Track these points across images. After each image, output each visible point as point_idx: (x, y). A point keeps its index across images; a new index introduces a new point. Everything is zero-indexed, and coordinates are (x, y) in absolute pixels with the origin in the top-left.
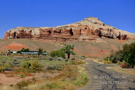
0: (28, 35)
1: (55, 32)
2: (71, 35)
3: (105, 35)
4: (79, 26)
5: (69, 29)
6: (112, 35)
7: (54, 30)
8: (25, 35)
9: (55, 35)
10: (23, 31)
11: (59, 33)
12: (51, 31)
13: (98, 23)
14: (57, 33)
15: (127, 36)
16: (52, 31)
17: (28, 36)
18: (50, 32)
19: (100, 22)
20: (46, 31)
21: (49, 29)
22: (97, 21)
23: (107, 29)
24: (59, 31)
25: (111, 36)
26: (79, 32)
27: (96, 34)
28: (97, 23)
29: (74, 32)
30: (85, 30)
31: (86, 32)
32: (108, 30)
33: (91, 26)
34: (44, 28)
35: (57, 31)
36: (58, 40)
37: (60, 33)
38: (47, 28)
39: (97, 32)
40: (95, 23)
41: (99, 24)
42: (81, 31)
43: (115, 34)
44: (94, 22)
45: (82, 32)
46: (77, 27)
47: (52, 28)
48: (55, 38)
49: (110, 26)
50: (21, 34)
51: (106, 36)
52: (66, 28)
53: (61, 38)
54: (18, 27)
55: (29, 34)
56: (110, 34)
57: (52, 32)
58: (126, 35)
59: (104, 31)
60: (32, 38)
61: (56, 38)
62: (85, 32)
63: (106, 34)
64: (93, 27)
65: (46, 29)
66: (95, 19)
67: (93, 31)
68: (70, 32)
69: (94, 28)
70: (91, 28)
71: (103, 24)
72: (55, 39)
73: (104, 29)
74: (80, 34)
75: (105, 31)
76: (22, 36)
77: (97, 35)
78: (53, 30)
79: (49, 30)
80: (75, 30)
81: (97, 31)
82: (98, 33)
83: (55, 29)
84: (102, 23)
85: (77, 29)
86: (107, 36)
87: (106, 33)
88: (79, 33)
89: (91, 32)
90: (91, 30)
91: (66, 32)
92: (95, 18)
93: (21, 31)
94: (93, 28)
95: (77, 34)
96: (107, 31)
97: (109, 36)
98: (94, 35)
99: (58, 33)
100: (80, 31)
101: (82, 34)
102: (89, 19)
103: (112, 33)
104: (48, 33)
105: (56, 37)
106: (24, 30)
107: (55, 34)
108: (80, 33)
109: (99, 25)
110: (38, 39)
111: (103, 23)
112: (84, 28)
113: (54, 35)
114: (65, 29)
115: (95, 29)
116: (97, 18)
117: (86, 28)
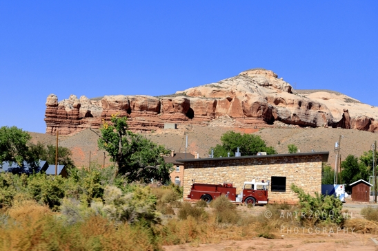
0: (68, 117)
1: (142, 108)
2: (187, 118)
3: (290, 117)
4: (214, 92)
5: (179, 100)
6: (313, 119)
7: (139, 103)
8: (62, 118)
9: (142, 118)
10: (56, 106)
11: (155, 113)
12: (132, 107)
13: (275, 84)
14: (148, 112)
15: (374, 123)
16: (134, 106)
17: (70, 118)
18: (128, 109)
19: (281, 82)
20: (117, 105)
21: (125, 102)
22: (272, 80)
23: (297, 102)
24: (155, 106)
25: (309, 121)
26: (209, 108)
27: (255, 114)
28: (271, 85)
29: (197, 108)
30: (227, 104)
31: (230, 109)
32: (300, 104)
33: (243, 94)
34: (111, 99)
35: (150, 107)
36: (146, 130)
37: (159, 112)
38: (120, 98)
39: (258, 110)
40: (264, 85)
41: (276, 87)
42: (217, 106)
43: (323, 116)
44: (261, 82)
45: (219, 109)
46: (207, 96)
47: (133, 99)
48: (138, 124)
49: (337, 94)
50: (51, 113)
51: (292, 119)
52: (173, 99)
53: (157, 126)
54: (72, 97)
55: (72, 115)
56: (307, 115)
57: (135, 108)
58: (372, 119)
59: (288, 108)
60: (80, 126)
61: (144, 125)
62: (227, 108)
63: (292, 115)
64: (246, 95)
65: (117, 102)
66: (264, 75)
67: (248, 108)
68: (182, 108)
69: (249, 98)
70: (242, 99)
71: (287, 88)
72: (139, 127)
73: (287, 103)
74: (214, 114)
75: (291, 108)
76: (54, 119)
77: (258, 117)
78: (137, 102)
79: (124, 104)
80: (198, 103)
81: (258, 106)
82: (262, 111)
83: (144, 99)
84: (285, 85)
85: (204, 100)
86: (296, 119)
87: (293, 113)
88: (212, 111)
89: (242, 108)
90: (241, 105)
91: (172, 110)
92: (267, 72)
93: (49, 106)
94: (246, 98)
95: (205, 113)
96: (297, 106)
97: (304, 120)
98: (250, 116)
99: (151, 112)
100: (212, 106)
101: (218, 114)
102: (250, 74)
103: (312, 112)
104: (124, 112)
105: (145, 122)
106: (60, 104)
107: (144, 115)
108: (214, 110)
109: (275, 90)
110: (96, 127)
111: (288, 85)
112: (224, 98)
113: (139, 118)
114: (171, 100)
115: (252, 101)
116: (270, 72)
117: (230, 100)
